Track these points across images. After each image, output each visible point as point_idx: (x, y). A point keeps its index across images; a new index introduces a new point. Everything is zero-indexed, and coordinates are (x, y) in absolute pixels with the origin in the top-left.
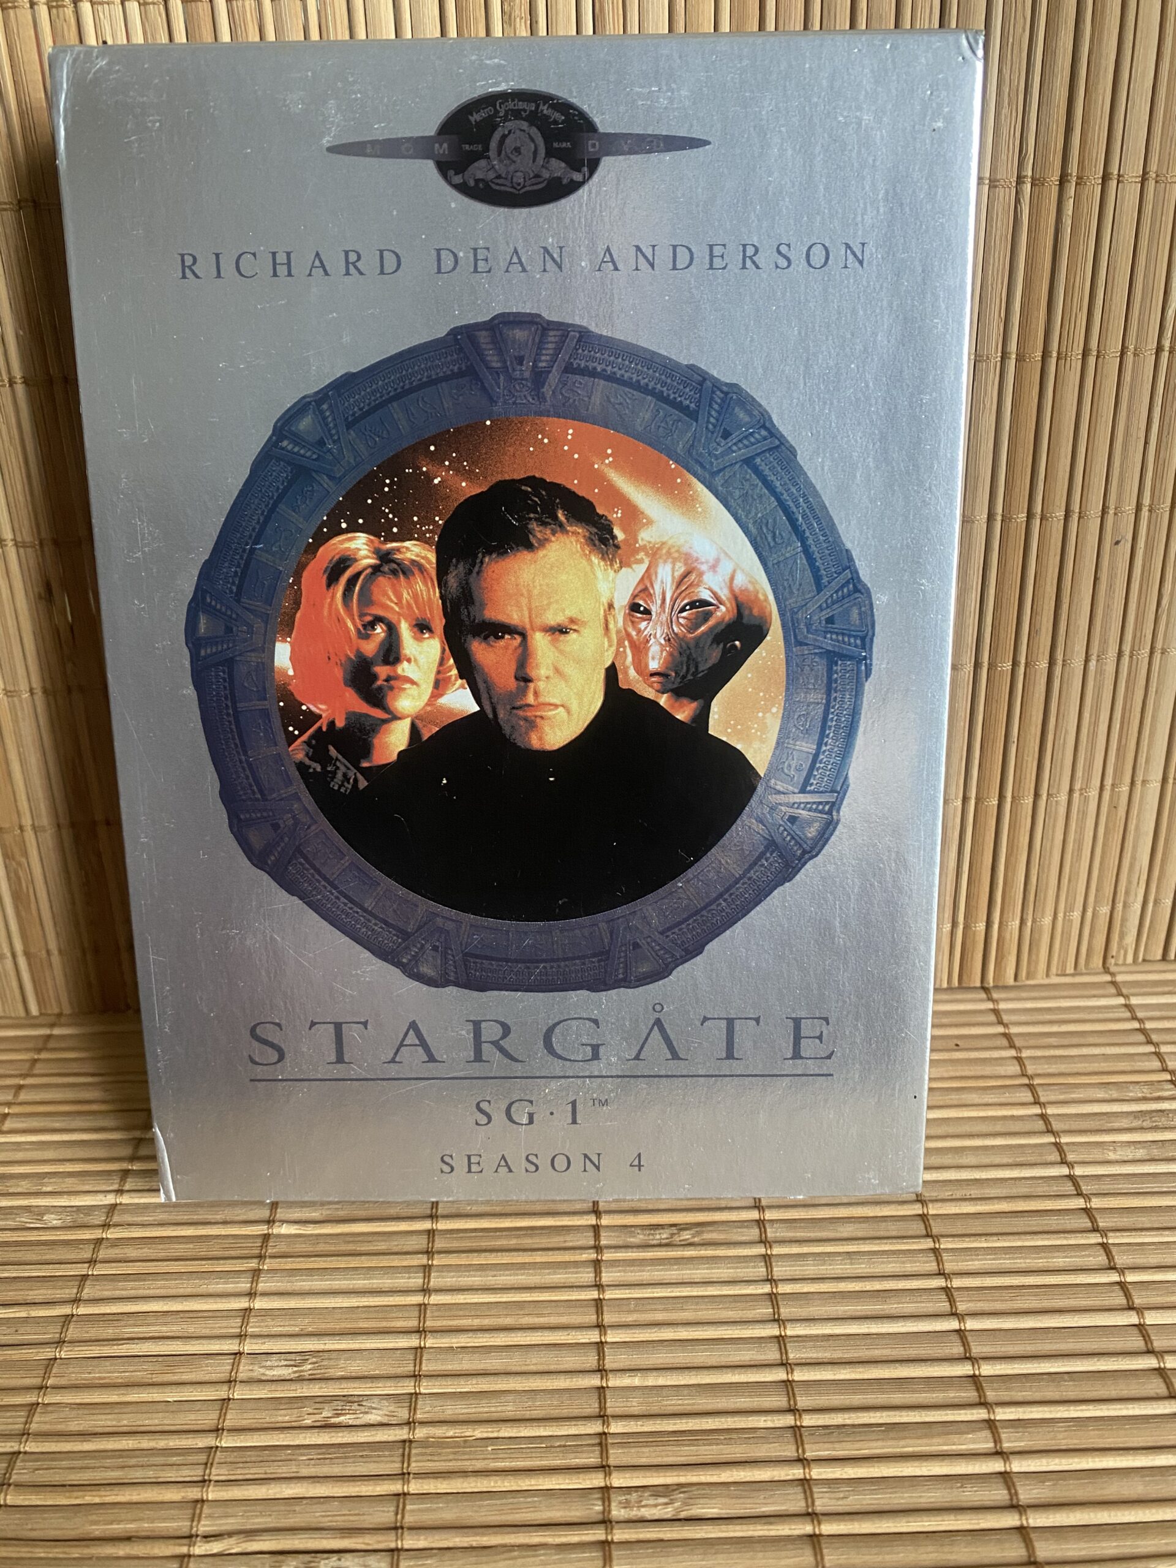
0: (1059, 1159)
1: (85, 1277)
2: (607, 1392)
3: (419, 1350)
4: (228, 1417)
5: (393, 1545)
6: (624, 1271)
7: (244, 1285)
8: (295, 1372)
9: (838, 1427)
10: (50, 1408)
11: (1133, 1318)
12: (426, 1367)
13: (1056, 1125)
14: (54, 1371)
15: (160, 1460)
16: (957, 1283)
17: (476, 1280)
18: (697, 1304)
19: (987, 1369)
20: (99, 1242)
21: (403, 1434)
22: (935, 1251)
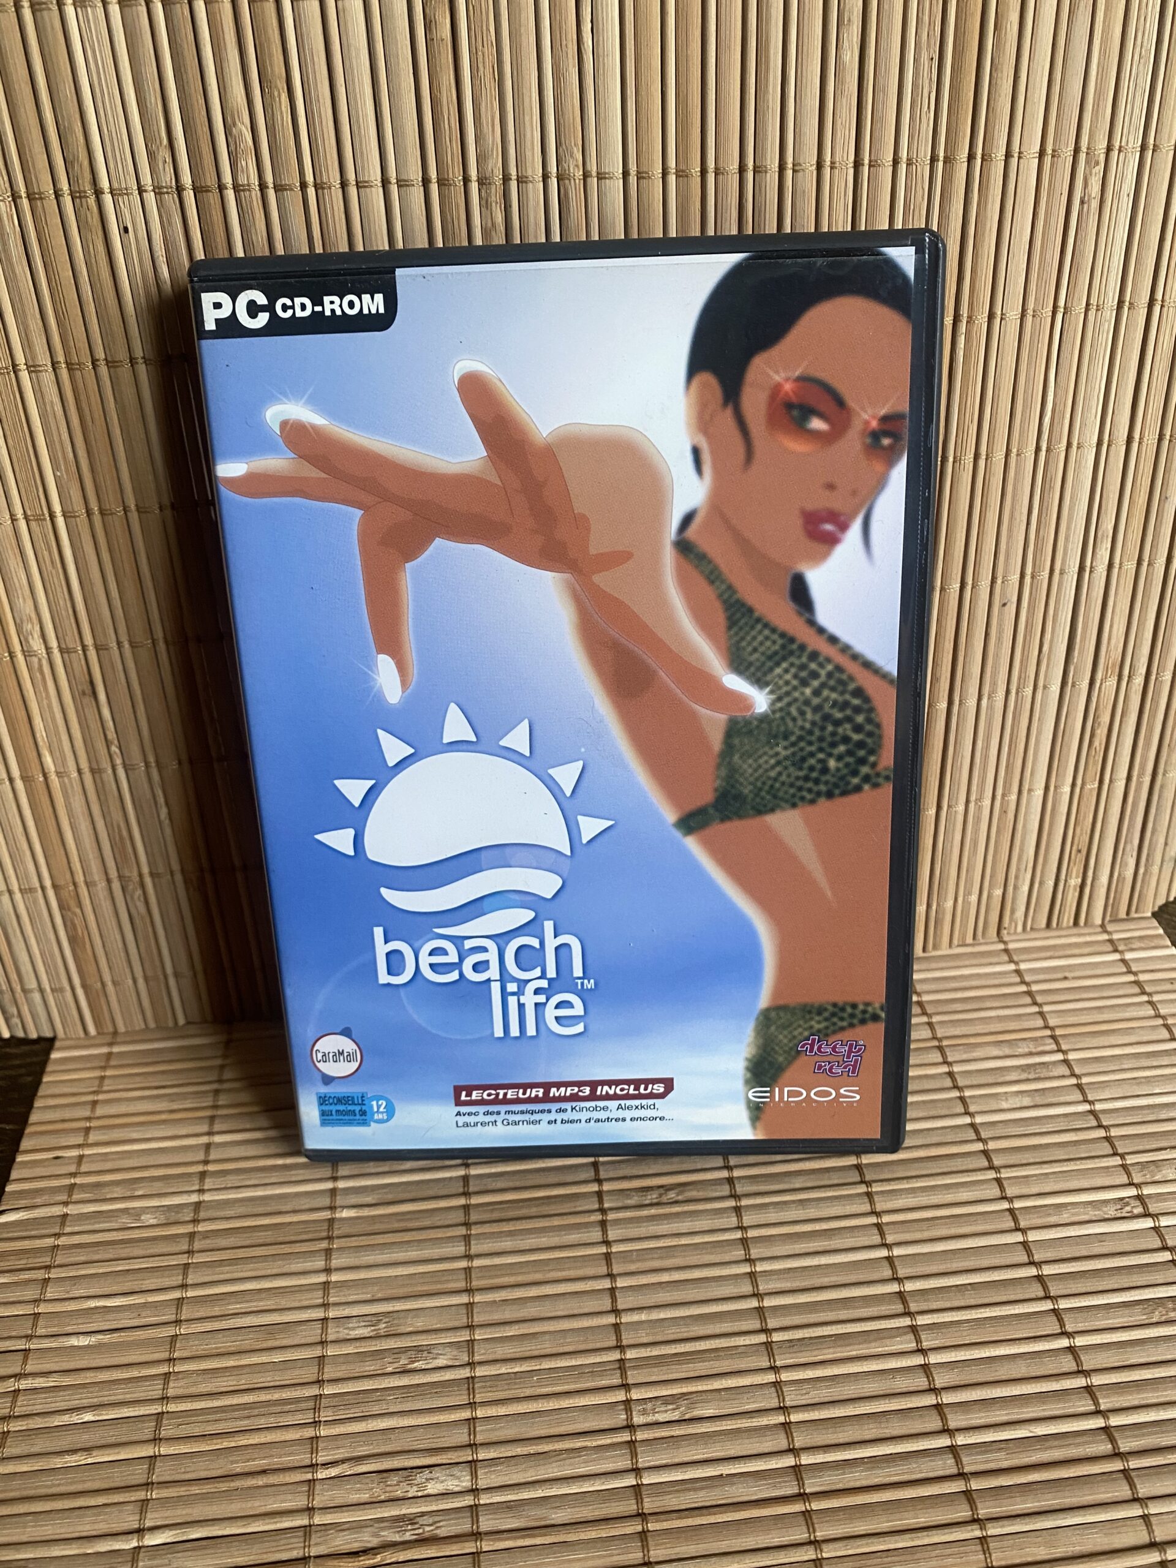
0: (963, 1111)
1: (186, 1266)
2: (622, 1327)
3: (470, 1306)
4: (326, 1370)
5: (470, 1458)
6: (625, 1228)
7: (320, 1264)
8: (375, 1330)
9: (799, 1340)
10: (180, 1376)
11: (1019, 1237)
12: (478, 1319)
13: (961, 1082)
14: (177, 1345)
15: (278, 1409)
16: (886, 1219)
17: (507, 1244)
18: (685, 1251)
19: (909, 1286)
20: (192, 1236)
21: (466, 1373)
22: (869, 1195)
